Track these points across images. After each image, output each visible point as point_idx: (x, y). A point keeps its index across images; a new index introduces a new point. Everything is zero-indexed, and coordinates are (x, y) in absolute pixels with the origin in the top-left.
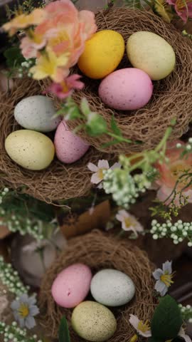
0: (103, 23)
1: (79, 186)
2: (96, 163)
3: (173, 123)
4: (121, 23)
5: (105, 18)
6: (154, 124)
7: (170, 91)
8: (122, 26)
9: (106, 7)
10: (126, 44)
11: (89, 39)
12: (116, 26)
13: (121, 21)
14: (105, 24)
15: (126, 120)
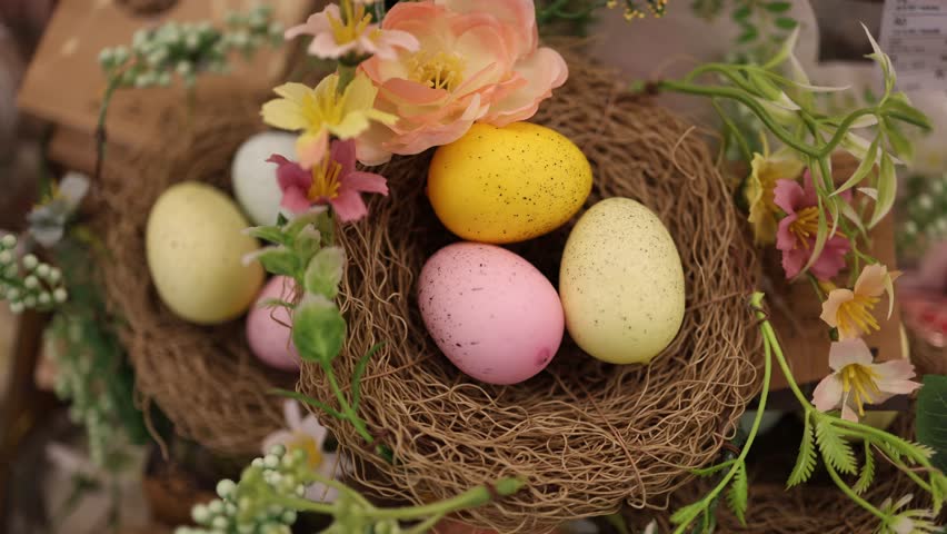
0: (595, 115)
1: (232, 430)
2: (304, 413)
3: (506, 486)
4: (639, 152)
5: (612, 109)
6: (461, 448)
7: (603, 403)
8: (636, 158)
9: (638, 85)
10: (586, 206)
11: (488, 122)
12: (623, 146)
13: (640, 143)
14: (599, 122)
15: (423, 378)
